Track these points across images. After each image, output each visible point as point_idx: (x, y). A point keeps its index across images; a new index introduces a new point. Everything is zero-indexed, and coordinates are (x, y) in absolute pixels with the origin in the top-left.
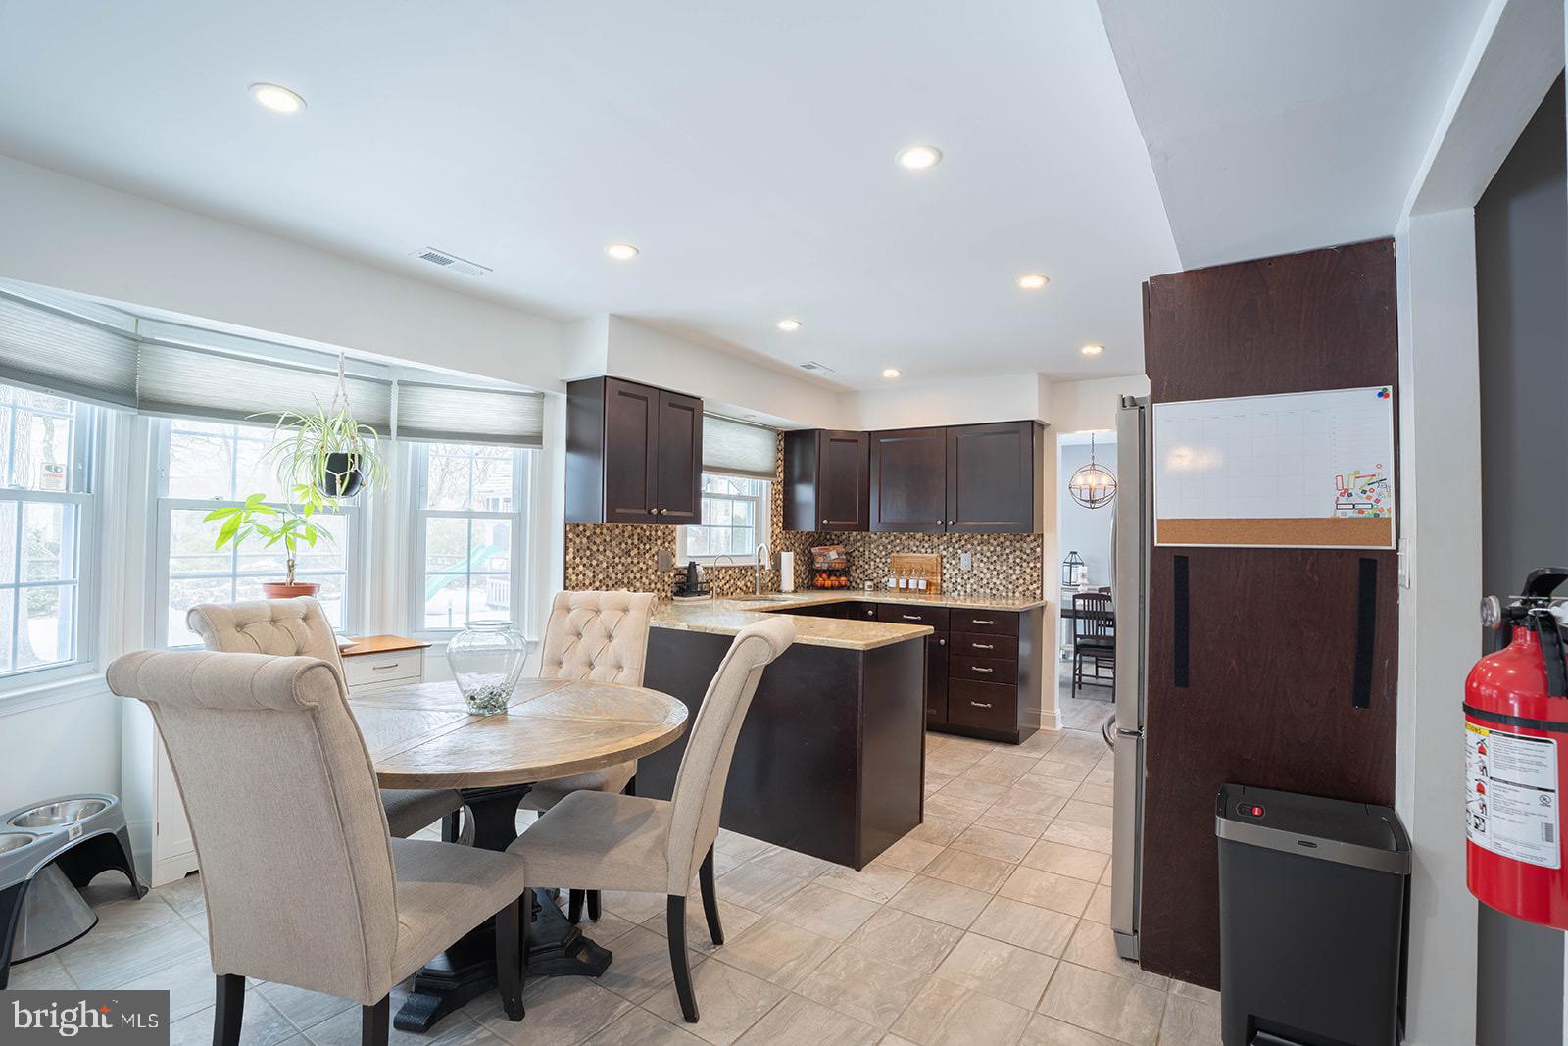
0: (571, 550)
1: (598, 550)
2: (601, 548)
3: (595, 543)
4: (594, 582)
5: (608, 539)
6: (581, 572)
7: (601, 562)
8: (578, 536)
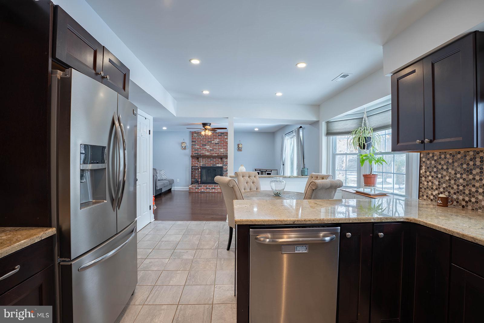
0: (424, 167)
1: (442, 168)
2: (445, 167)
3: (440, 164)
4: (439, 188)
5: (450, 161)
6: (430, 181)
7: (445, 176)
8: (428, 159)
